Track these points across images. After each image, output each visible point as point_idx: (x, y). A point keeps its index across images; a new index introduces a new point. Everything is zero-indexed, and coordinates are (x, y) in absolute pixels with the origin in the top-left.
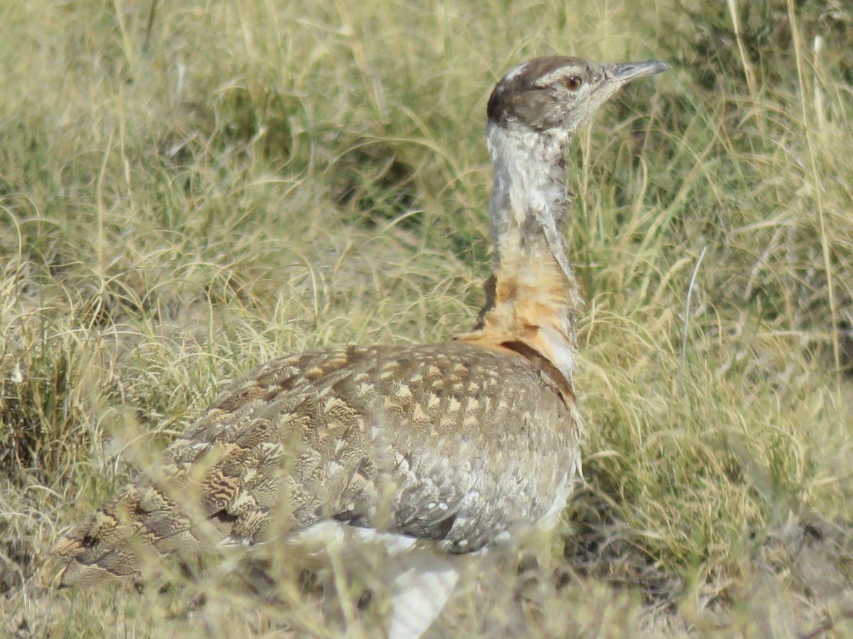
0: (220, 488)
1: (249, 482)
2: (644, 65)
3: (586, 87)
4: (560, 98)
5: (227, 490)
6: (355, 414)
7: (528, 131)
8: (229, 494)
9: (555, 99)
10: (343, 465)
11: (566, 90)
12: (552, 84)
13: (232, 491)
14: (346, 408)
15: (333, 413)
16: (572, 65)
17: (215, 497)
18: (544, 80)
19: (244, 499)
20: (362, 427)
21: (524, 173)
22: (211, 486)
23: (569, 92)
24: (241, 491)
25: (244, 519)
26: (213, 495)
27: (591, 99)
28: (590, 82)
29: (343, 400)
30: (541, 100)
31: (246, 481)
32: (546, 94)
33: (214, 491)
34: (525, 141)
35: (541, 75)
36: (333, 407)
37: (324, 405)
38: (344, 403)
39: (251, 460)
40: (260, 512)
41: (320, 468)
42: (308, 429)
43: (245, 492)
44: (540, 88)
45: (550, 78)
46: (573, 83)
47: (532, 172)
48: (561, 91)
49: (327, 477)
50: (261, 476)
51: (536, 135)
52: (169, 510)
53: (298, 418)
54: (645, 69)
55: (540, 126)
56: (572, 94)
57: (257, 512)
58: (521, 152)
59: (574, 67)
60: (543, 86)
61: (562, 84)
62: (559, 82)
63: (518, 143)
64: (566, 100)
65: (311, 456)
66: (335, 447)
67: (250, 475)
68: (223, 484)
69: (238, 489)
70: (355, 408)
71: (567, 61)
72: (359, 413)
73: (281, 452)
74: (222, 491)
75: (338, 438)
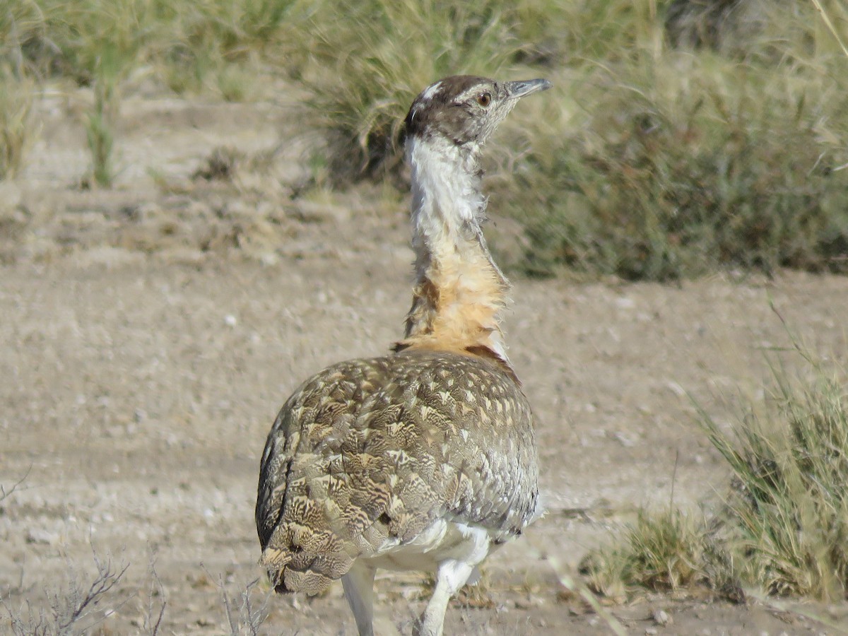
0: (377, 494)
1: (396, 487)
2: (534, 83)
3: (493, 104)
4: (475, 113)
5: (383, 496)
6: (446, 420)
7: (449, 145)
8: (384, 499)
9: (471, 114)
10: (452, 466)
11: (479, 105)
12: (468, 100)
13: (386, 496)
14: (438, 414)
15: (430, 419)
16: (483, 83)
17: (377, 503)
18: (461, 98)
19: (396, 503)
20: (454, 430)
21: (448, 184)
22: (369, 493)
23: (482, 108)
24: (392, 496)
25: (397, 522)
26: (374, 501)
27: (496, 114)
28: (497, 99)
29: (434, 408)
30: (461, 116)
31: (393, 487)
32: (464, 110)
33: (373, 498)
34: (447, 154)
35: (459, 93)
36: (428, 415)
37: (420, 414)
38: (435, 410)
39: (387, 467)
40: (408, 514)
41: (437, 470)
42: (416, 436)
43: (395, 497)
44: (458, 105)
45: (466, 95)
46: (484, 101)
47: (455, 182)
48: (475, 107)
49: (444, 478)
50: (401, 481)
51: (456, 148)
52: (347, 516)
53: (406, 426)
54: (535, 87)
55: (460, 140)
56: (485, 110)
57: (406, 514)
58: (444, 164)
59: (485, 85)
60: (461, 102)
61: (476, 101)
62: (473, 98)
63: (440, 156)
64: (479, 115)
65: (429, 460)
66: (442, 451)
67: (394, 480)
68: (377, 490)
69: (389, 494)
70: (444, 414)
71: (479, 80)
72: (449, 419)
73: (406, 459)
74: (379, 497)
75: (442, 443)
